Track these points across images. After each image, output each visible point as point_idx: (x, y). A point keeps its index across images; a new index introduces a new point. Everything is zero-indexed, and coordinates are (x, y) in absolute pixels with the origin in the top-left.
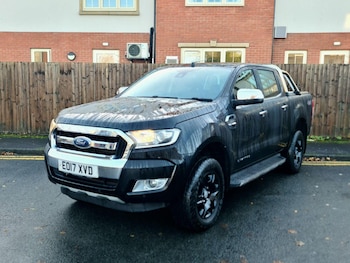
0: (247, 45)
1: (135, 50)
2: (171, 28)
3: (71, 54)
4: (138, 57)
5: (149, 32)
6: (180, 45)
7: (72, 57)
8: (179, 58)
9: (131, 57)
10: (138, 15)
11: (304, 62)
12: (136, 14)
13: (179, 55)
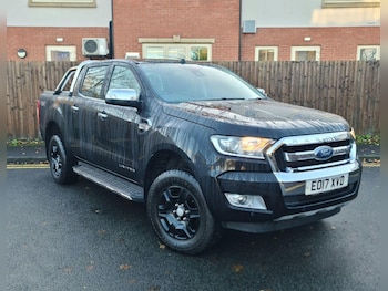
0: (213, 40)
1: (92, 46)
2: (130, 22)
3: (22, 50)
4: (95, 53)
5: (108, 26)
6: (140, 40)
7: (22, 55)
8: (141, 55)
9: (87, 53)
10: (95, 7)
11: (276, 59)
12: (93, 6)
13: (140, 51)
